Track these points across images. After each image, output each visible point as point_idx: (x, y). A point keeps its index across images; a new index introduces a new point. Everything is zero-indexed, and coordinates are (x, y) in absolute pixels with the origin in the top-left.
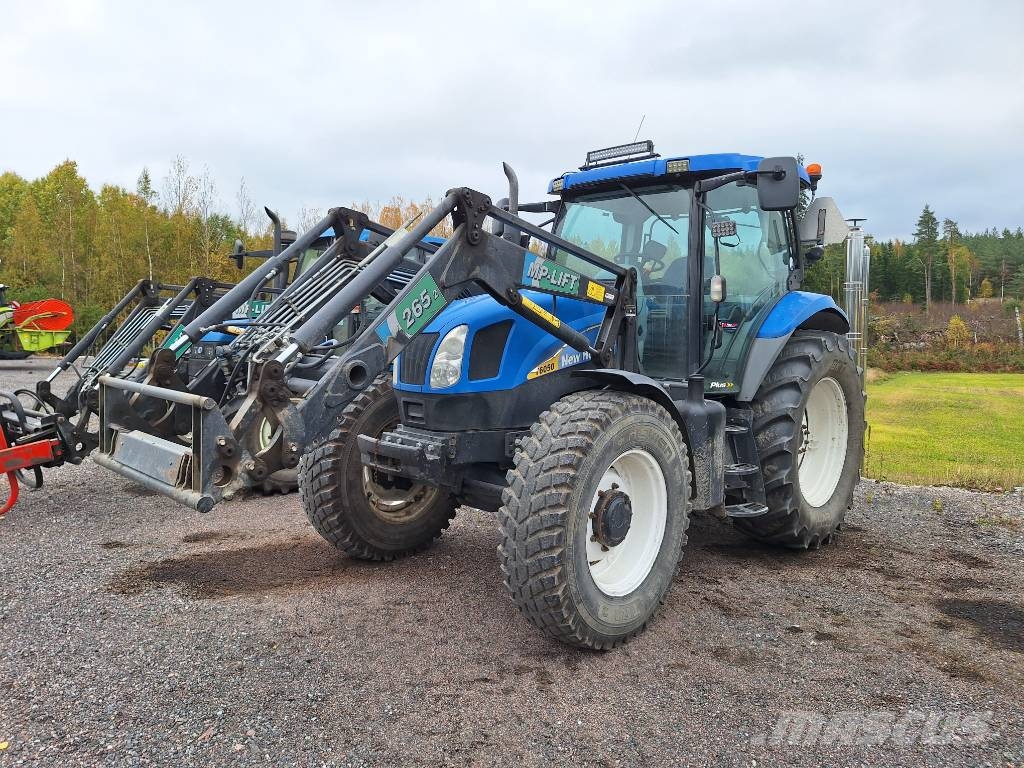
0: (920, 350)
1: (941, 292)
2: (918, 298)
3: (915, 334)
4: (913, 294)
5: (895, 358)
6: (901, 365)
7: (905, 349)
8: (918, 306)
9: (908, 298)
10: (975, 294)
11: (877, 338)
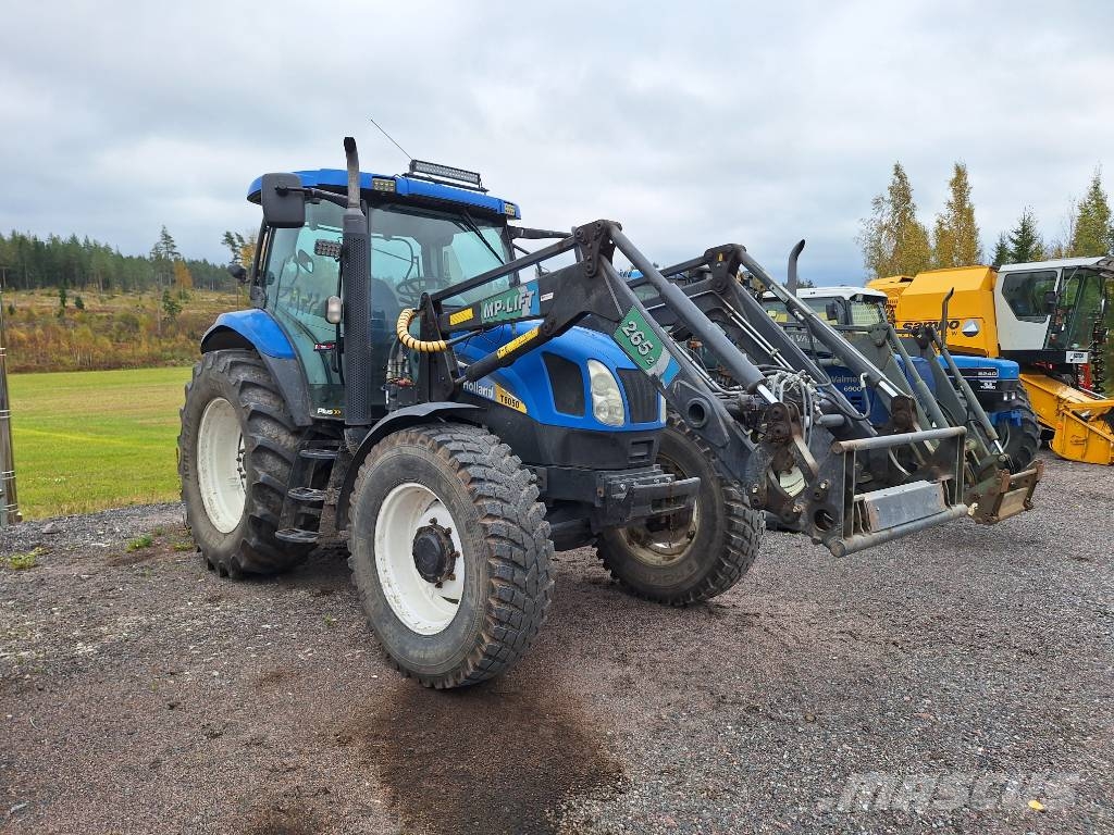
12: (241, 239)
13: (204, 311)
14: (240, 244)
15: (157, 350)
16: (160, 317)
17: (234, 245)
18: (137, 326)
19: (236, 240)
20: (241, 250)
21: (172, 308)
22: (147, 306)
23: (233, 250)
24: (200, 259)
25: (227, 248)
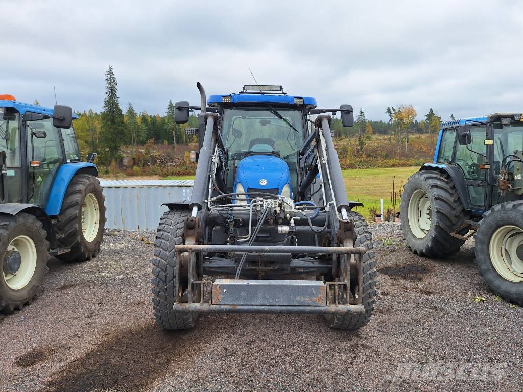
0: (174, 166)
1: (179, 140)
2: (171, 142)
3: (171, 159)
4: (168, 141)
5: (165, 170)
6: (167, 173)
7: (168, 166)
8: (171, 146)
9: (166, 142)
10: (191, 141)
11: (156, 161)
12: (394, 110)
13: (376, 144)
14: (394, 112)
15: (353, 162)
16: (357, 148)
17: (391, 113)
18: (347, 151)
19: (392, 111)
20: (394, 115)
21: (362, 143)
22: (352, 143)
23: (390, 115)
24: (379, 121)
25: (388, 115)
